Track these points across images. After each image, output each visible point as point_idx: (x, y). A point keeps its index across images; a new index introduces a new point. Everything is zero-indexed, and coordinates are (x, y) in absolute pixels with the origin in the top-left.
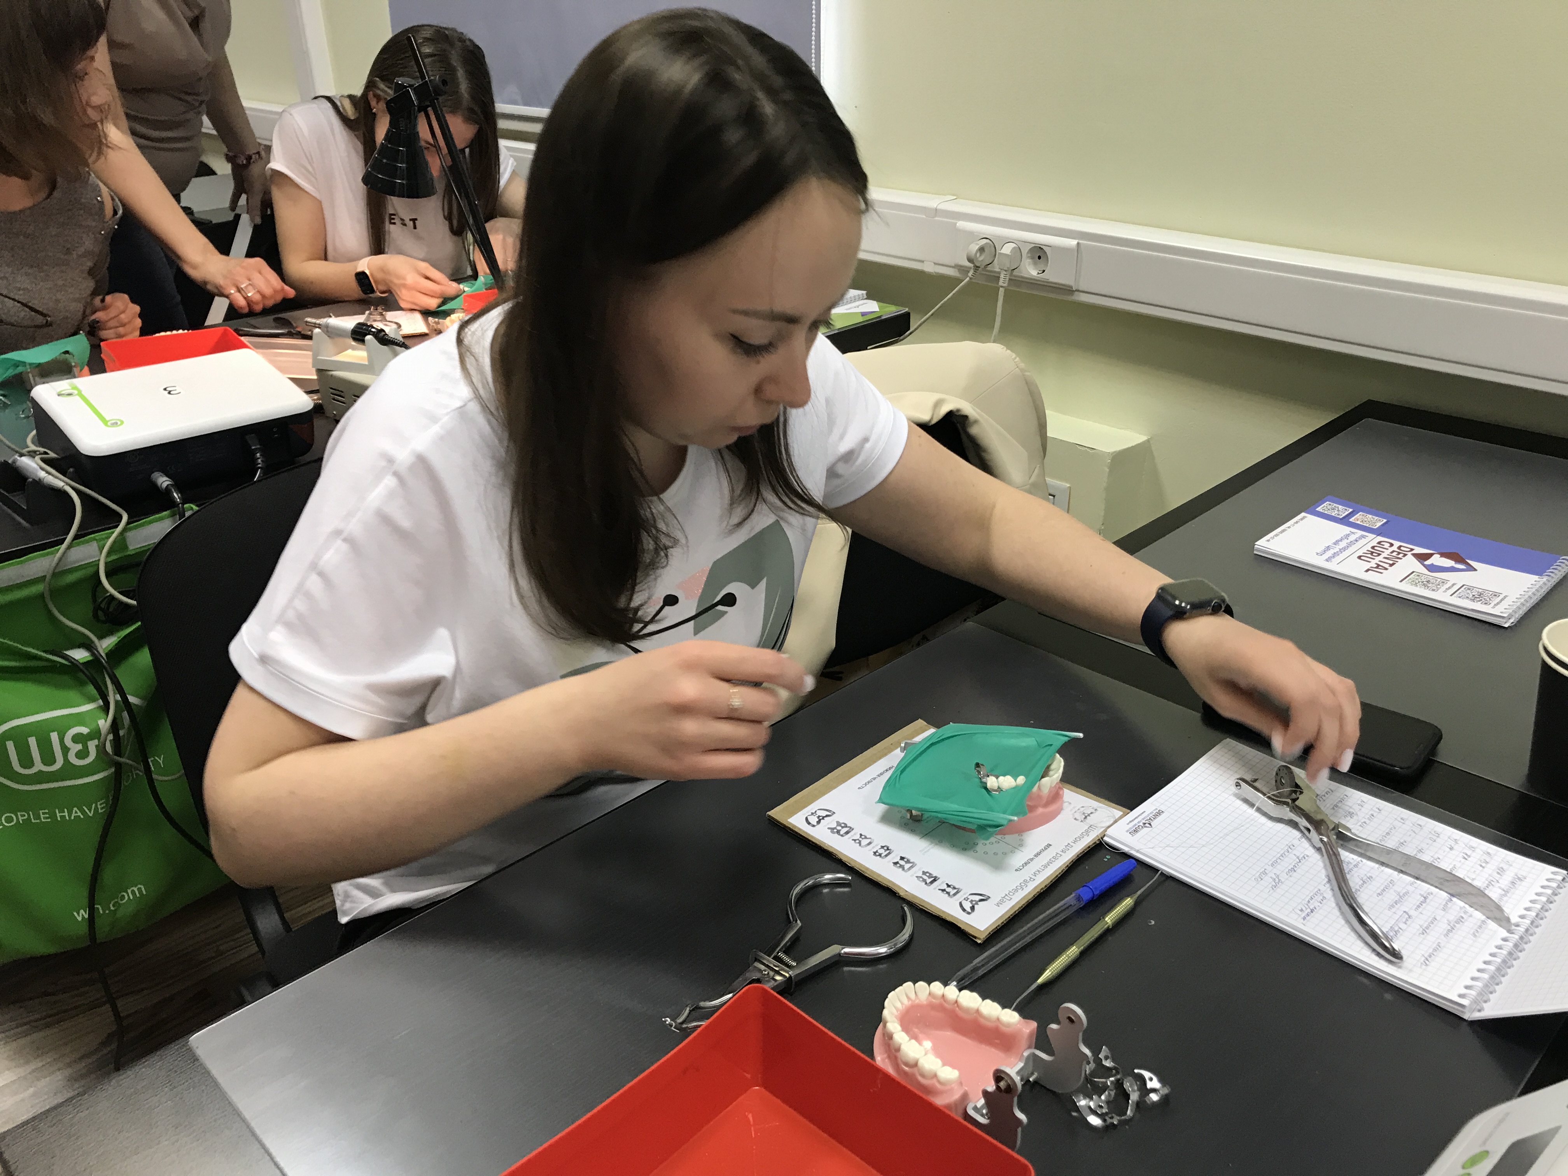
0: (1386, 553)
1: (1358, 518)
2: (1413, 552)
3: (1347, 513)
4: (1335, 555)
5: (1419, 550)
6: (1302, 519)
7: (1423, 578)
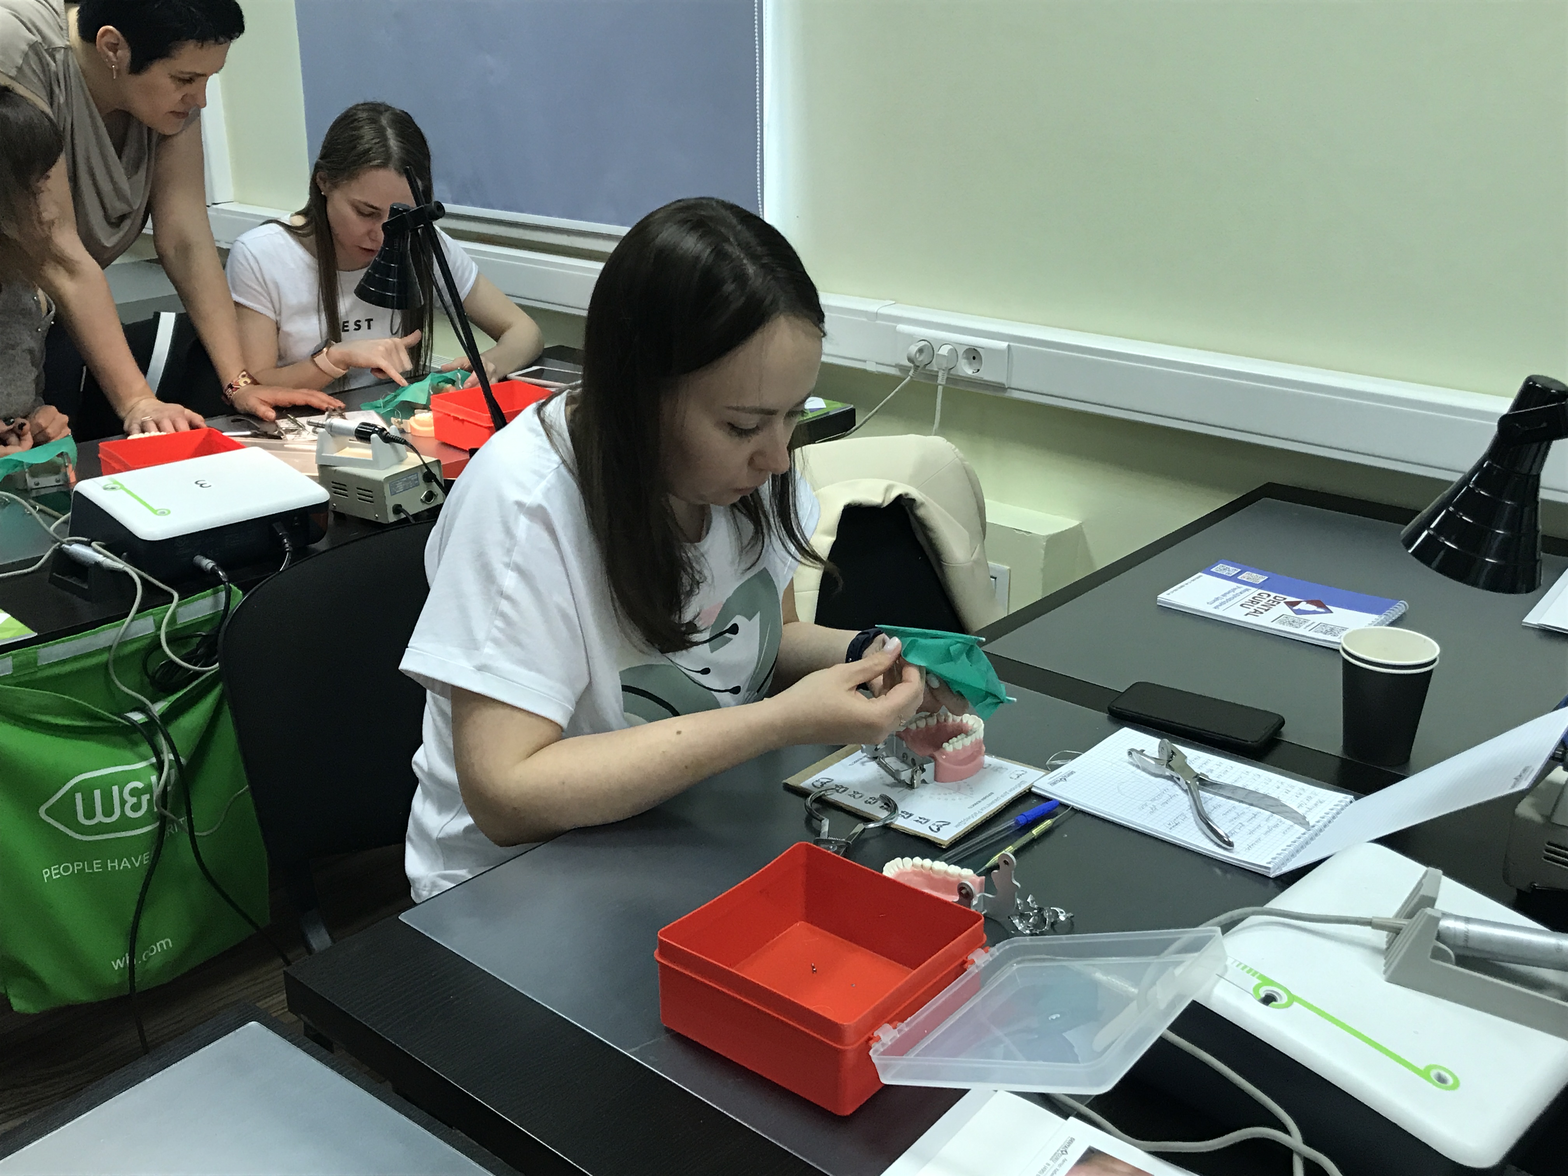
0: (1265, 601)
1: (1244, 576)
2: (1286, 600)
3: (1236, 572)
4: (1221, 604)
5: (1290, 599)
6: (1198, 578)
7: (1290, 620)
